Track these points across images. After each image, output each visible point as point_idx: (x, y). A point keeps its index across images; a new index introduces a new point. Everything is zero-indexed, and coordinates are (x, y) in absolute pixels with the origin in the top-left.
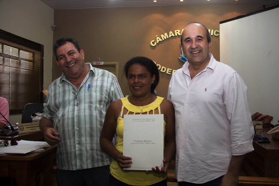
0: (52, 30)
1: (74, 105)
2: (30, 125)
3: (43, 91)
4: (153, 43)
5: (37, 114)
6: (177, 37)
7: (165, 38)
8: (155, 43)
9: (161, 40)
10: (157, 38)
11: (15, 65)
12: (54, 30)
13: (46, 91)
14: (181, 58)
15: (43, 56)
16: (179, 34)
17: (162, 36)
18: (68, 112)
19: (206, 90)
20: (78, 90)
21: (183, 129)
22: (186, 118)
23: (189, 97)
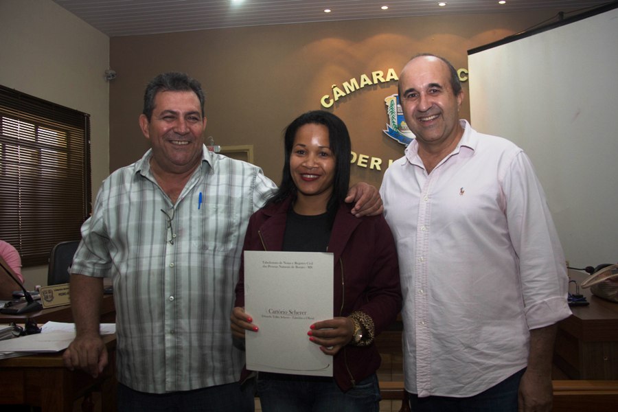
0: (107, 80)
1: (165, 242)
4: (327, 101)
6: (378, 86)
7: (353, 90)
8: (332, 102)
9: (344, 94)
10: (336, 90)
11: (28, 159)
12: (110, 80)
14: (388, 131)
15: (88, 138)
16: (382, 80)
17: (346, 85)
18: (151, 257)
19: (462, 192)
20: (174, 205)
21: (420, 280)
22: (423, 256)
23: (426, 212)
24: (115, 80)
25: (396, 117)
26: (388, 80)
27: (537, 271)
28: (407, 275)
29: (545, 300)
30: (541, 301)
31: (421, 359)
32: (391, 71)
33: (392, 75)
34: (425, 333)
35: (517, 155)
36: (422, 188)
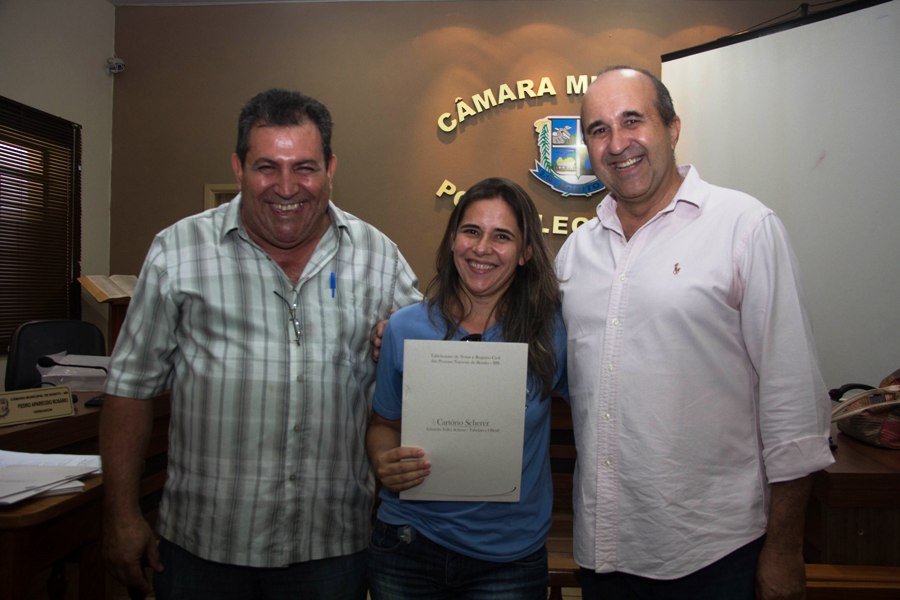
0: (111, 73)
1: (286, 340)
2: (32, 397)
3: (79, 279)
4: (447, 121)
5: (54, 357)
6: (525, 103)
7: (487, 106)
8: (454, 123)
9: (473, 113)
10: (461, 105)
12: (115, 75)
13: (89, 277)
14: (537, 171)
15: (78, 162)
16: (532, 94)
17: (476, 98)
18: (266, 361)
19: (677, 270)
20: (295, 286)
21: (607, 400)
22: (613, 363)
23: (622, 297)
24: (125, 75)
25: (550, 151)
26: (540, 93)
27: (784, 397)
28: (586, 391)
29: (795, 440)
30: (788, 442)
31: (604, 517)
32: (546, 80)
33: (546, 87)
34: (611, 478)
35: (763, 220)
36: (617, 260)
